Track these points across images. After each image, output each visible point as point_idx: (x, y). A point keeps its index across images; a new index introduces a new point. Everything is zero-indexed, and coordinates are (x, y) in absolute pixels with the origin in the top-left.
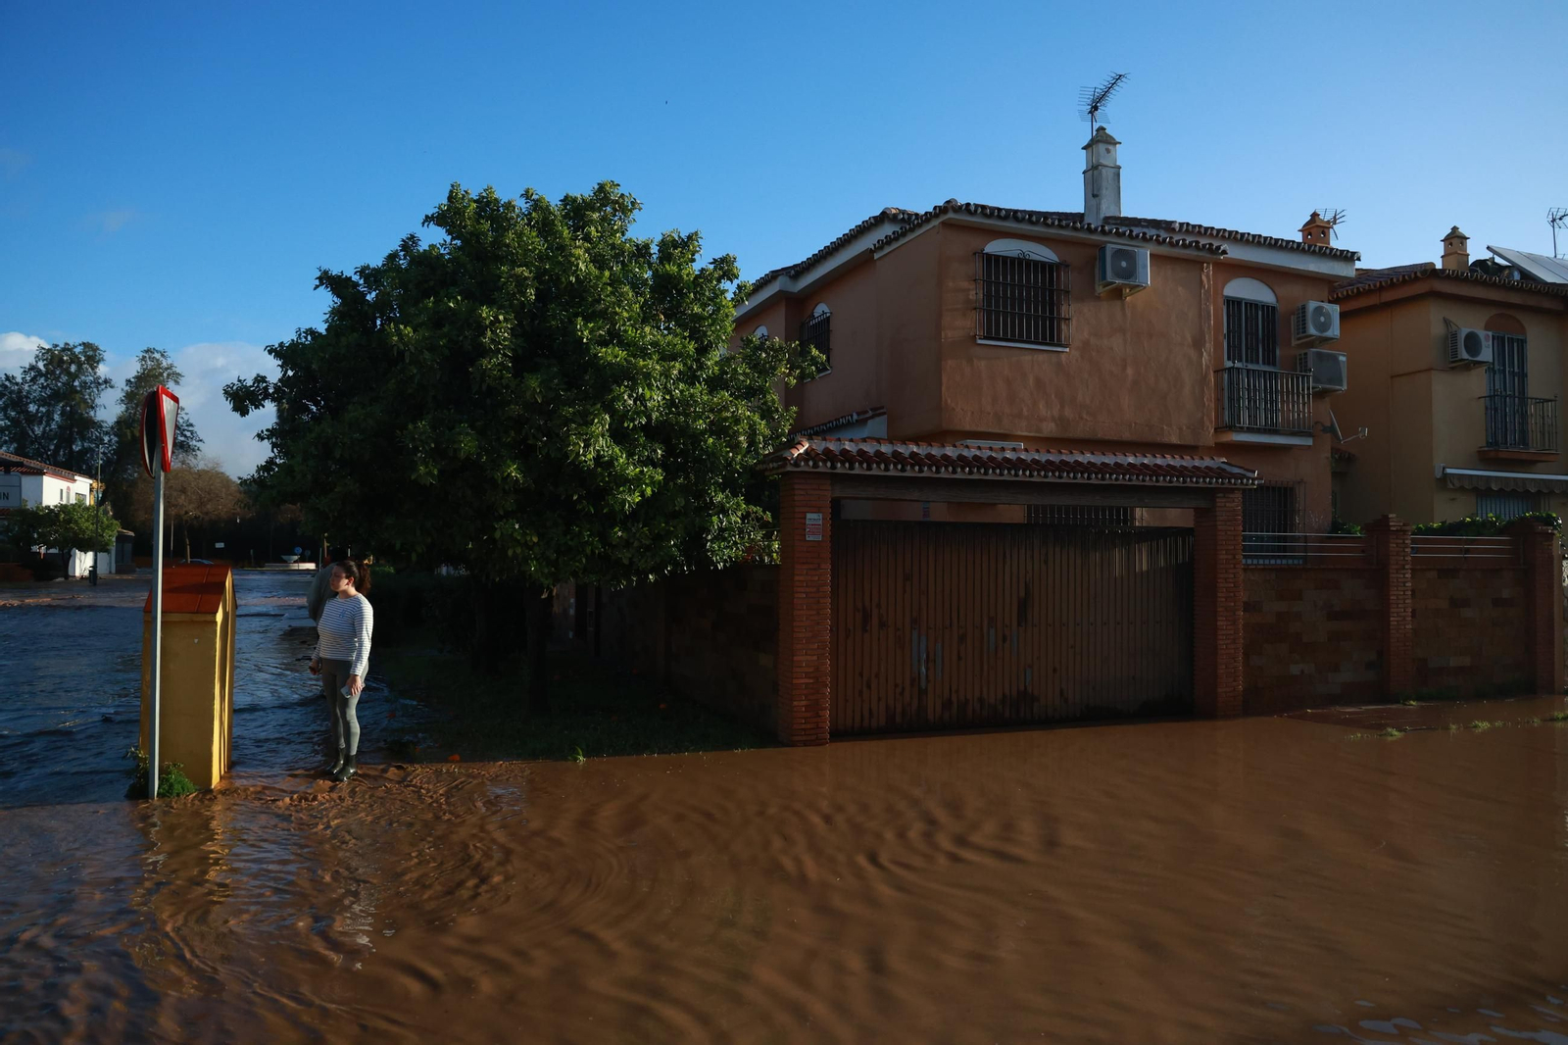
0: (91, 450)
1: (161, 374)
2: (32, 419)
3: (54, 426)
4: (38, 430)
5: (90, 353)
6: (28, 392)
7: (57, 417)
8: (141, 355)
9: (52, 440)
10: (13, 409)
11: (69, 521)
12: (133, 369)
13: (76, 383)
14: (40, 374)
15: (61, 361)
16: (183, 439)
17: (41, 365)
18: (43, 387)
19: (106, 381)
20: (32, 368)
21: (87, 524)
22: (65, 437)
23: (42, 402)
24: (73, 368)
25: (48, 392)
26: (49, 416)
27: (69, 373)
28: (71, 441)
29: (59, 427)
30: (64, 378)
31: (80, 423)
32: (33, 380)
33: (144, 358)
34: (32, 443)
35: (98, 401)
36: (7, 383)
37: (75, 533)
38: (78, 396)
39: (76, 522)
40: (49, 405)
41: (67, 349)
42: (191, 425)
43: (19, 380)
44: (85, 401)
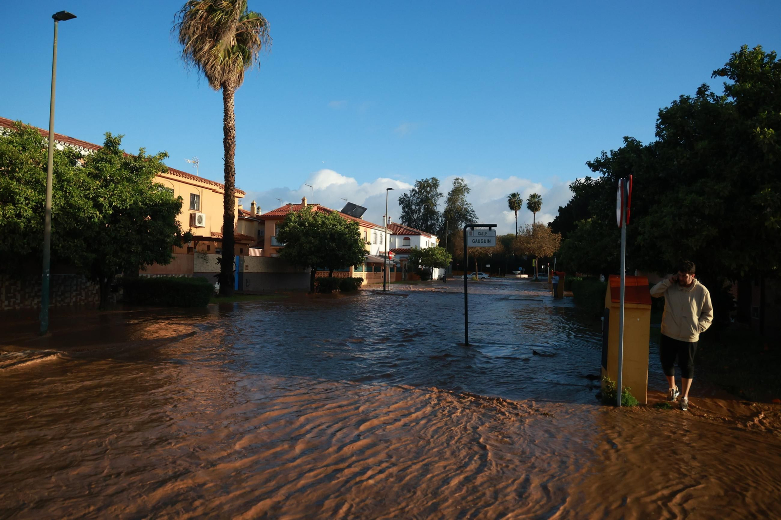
0: (435, 224)
1: (462, 189)
2: (413, 212)
3: (421, 214)
4: (415, 216)
5: (435, 182)
6: (412, 201)
7: (422, 210)
8: (454, 181)
9: (420, 220)
10: (407, 208)
11: (432, 255)
12: (451, 188)
13: (429, 196)
14: (416, 192)
15: (424, 187)
16: (470, 218)
17: (417, 189)
18: (417, 198)
19: (440, 194)
20: (414, 190)
21: (439, 256)
22: (425, 218)
23: (417, 204)
24: (428, 189)
25: (419, 200)
26: (419, 210)
27: (427, 192)
28: (427, 221)
29: (423, 215)
30: (425, 194)
31: (430, 213)
32: (414, 195)
33: (455, 183)
34: (413, 222)
35: (438, 203)
36: (405, 197)
37: (435, 260)
38: (430, 201)
39: (435, 255)
40: (419, 205)
41: (427, 181)
42: (474, 211)
43: (409, 196)
44: (432, 203)
